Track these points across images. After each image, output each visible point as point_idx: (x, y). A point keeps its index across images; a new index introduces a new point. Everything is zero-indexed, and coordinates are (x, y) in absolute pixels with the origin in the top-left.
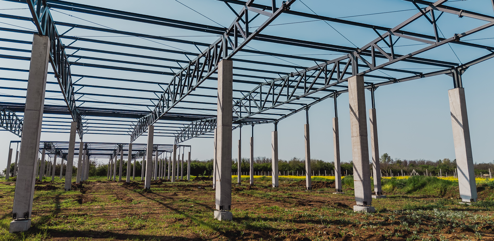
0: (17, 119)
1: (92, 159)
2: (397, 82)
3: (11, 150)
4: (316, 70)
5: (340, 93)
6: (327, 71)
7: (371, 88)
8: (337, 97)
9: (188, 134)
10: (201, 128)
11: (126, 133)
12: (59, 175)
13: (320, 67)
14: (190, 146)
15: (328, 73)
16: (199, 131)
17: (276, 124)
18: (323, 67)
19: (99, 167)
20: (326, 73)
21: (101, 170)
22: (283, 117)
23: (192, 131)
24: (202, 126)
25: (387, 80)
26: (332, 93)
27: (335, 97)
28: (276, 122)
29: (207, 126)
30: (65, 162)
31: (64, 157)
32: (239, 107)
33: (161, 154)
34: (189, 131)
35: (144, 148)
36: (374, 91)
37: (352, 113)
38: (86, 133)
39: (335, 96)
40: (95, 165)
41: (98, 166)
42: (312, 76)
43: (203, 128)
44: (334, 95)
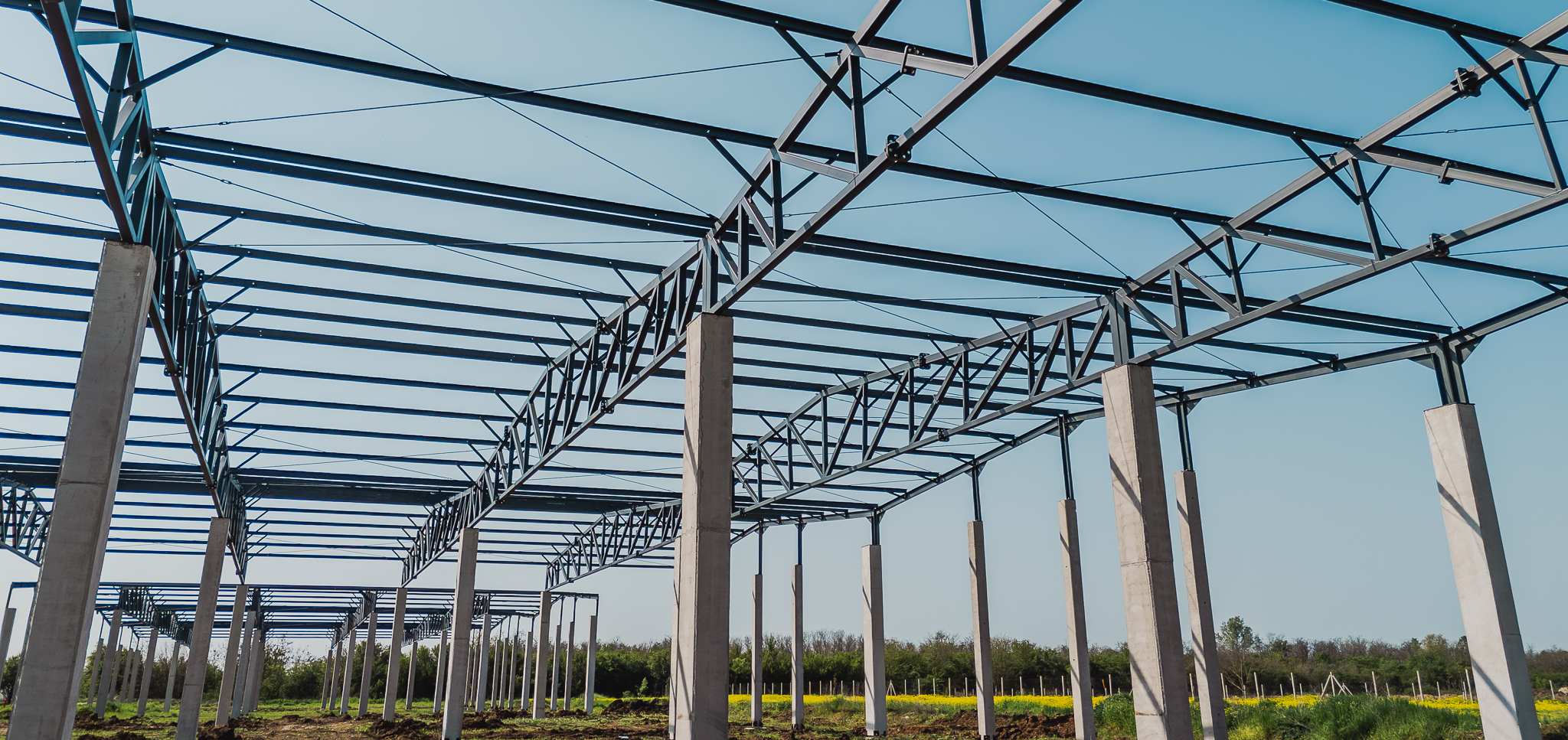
0: (39, 511)
1: (273, 641)
2: (1259, 385)
3: (10, 614)
4: (1000, 345)
5: (1077, 419)
6: (1033, 349)
7: (1178, 405)
8: (1068, 432)
9: (588, 555)
10: (631, 536)
11: (390, 554)
12: (164, 697)
13: (1011, 338)
14: (597, 595)
15: (1036, 355)
16: (625, 547)
17: (875, 522)
18: (1022, 336)
19: (295, 669)
20: (1031, 354)
21: (302, 677)
22: (900, 497)
23: (604, 546)
24: (635, 530)
25: (1227, 379)
26: (1054, 420)
27: (1062, 433)
28: (876, 513)
29: (650, 530)
30: (185, 651)
31: (183, 634)
32: (755, 464)
33: (502, 622)
34: (592, 545)
35: (446, 602)
36: (1186, 413)
37: (1118, 484)
38: (257, 555)
39: (1061, 429)
40: (282, 663)
41: (293, 666)
42: (986, 366)
43: (638, 536)
44: (1061, 425)
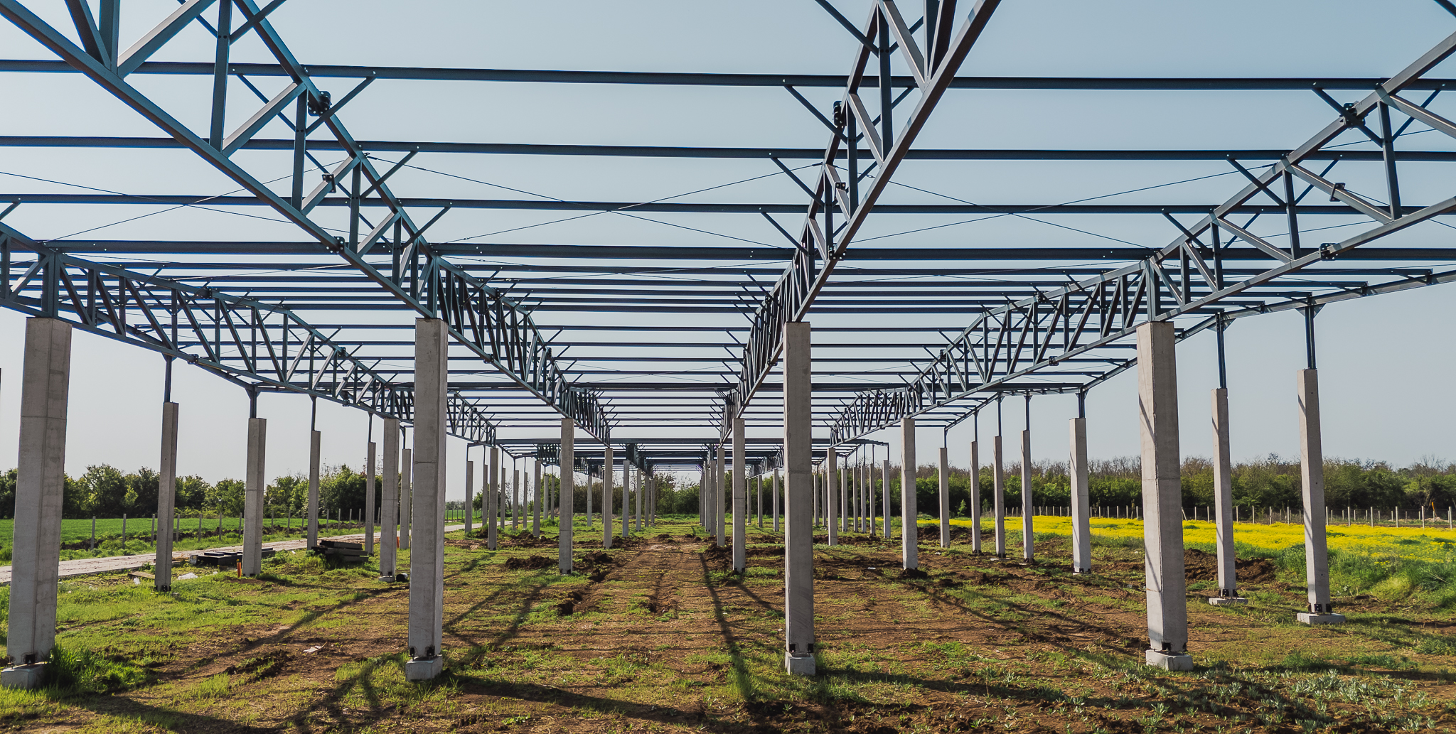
0: (465, 404)
1: (661, 471)
2: (1370, 294)
5: (1231, 317)
7: (1306, 308)
8: (1224, 328)
17: (1082, 397)
19: (682, 492)
22: (1098, 379)
26: (1213, 317)
27: (1218, 329)
28: (1082, 390)
36: (1313, 316)
38: (615, 426)
39: (1218, 326)
41: (679, 489)
44: (1218, 321)
